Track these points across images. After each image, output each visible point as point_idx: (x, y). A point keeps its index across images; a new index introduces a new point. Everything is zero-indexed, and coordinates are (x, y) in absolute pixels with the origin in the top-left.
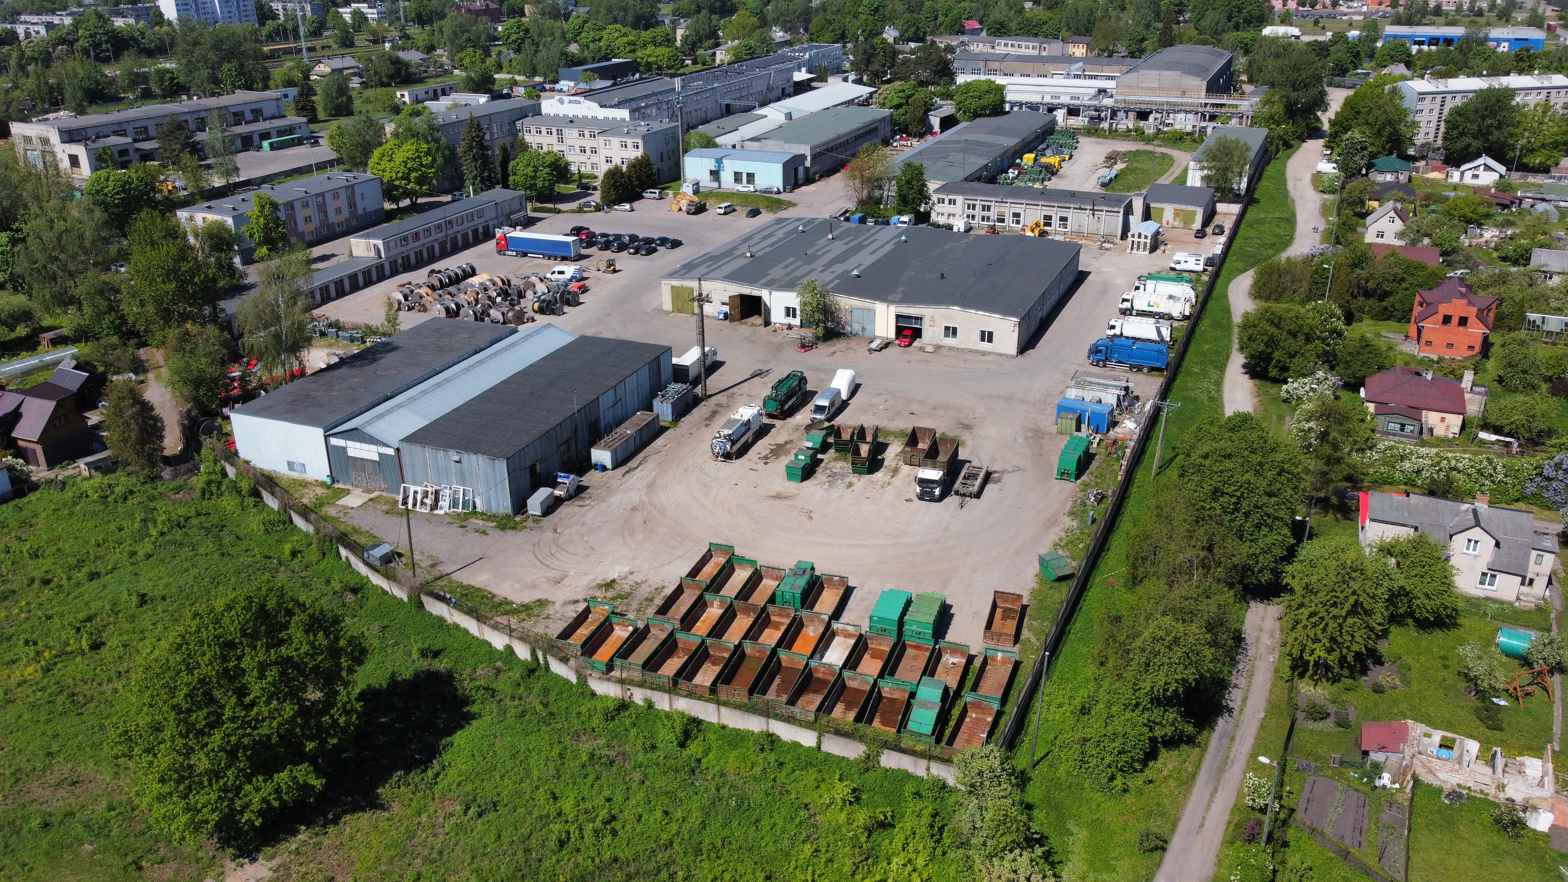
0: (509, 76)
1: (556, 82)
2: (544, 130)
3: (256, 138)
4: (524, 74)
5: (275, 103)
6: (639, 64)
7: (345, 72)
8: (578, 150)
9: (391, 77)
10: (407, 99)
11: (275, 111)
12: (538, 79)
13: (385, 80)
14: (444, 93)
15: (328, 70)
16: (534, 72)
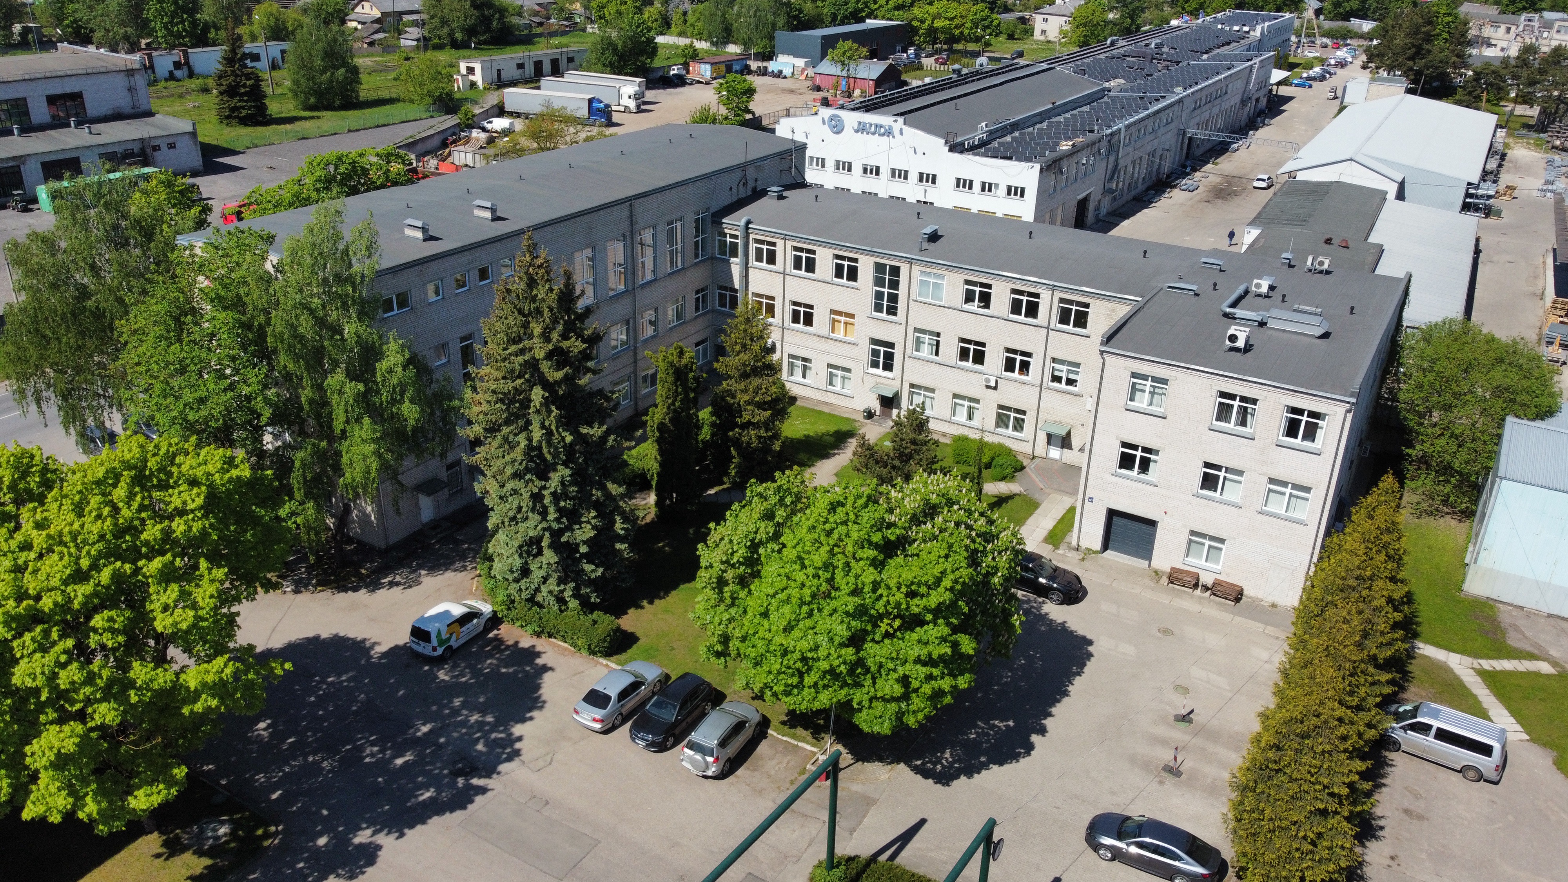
0: (683, 41)
1: (769, 56)
2: (825, 259)
3: (31, 171)
4: (709, 38)
5: (121, 81)
6: (915, 31)
7: (406, 18)
8: (950, 349)
9: (471, 32)
10: (477, 78)
11: (123, 102)
12: (733, 49)
13: (459, 36)
14: (556, 71)
15: (377, 14)
16: (726, 35)
